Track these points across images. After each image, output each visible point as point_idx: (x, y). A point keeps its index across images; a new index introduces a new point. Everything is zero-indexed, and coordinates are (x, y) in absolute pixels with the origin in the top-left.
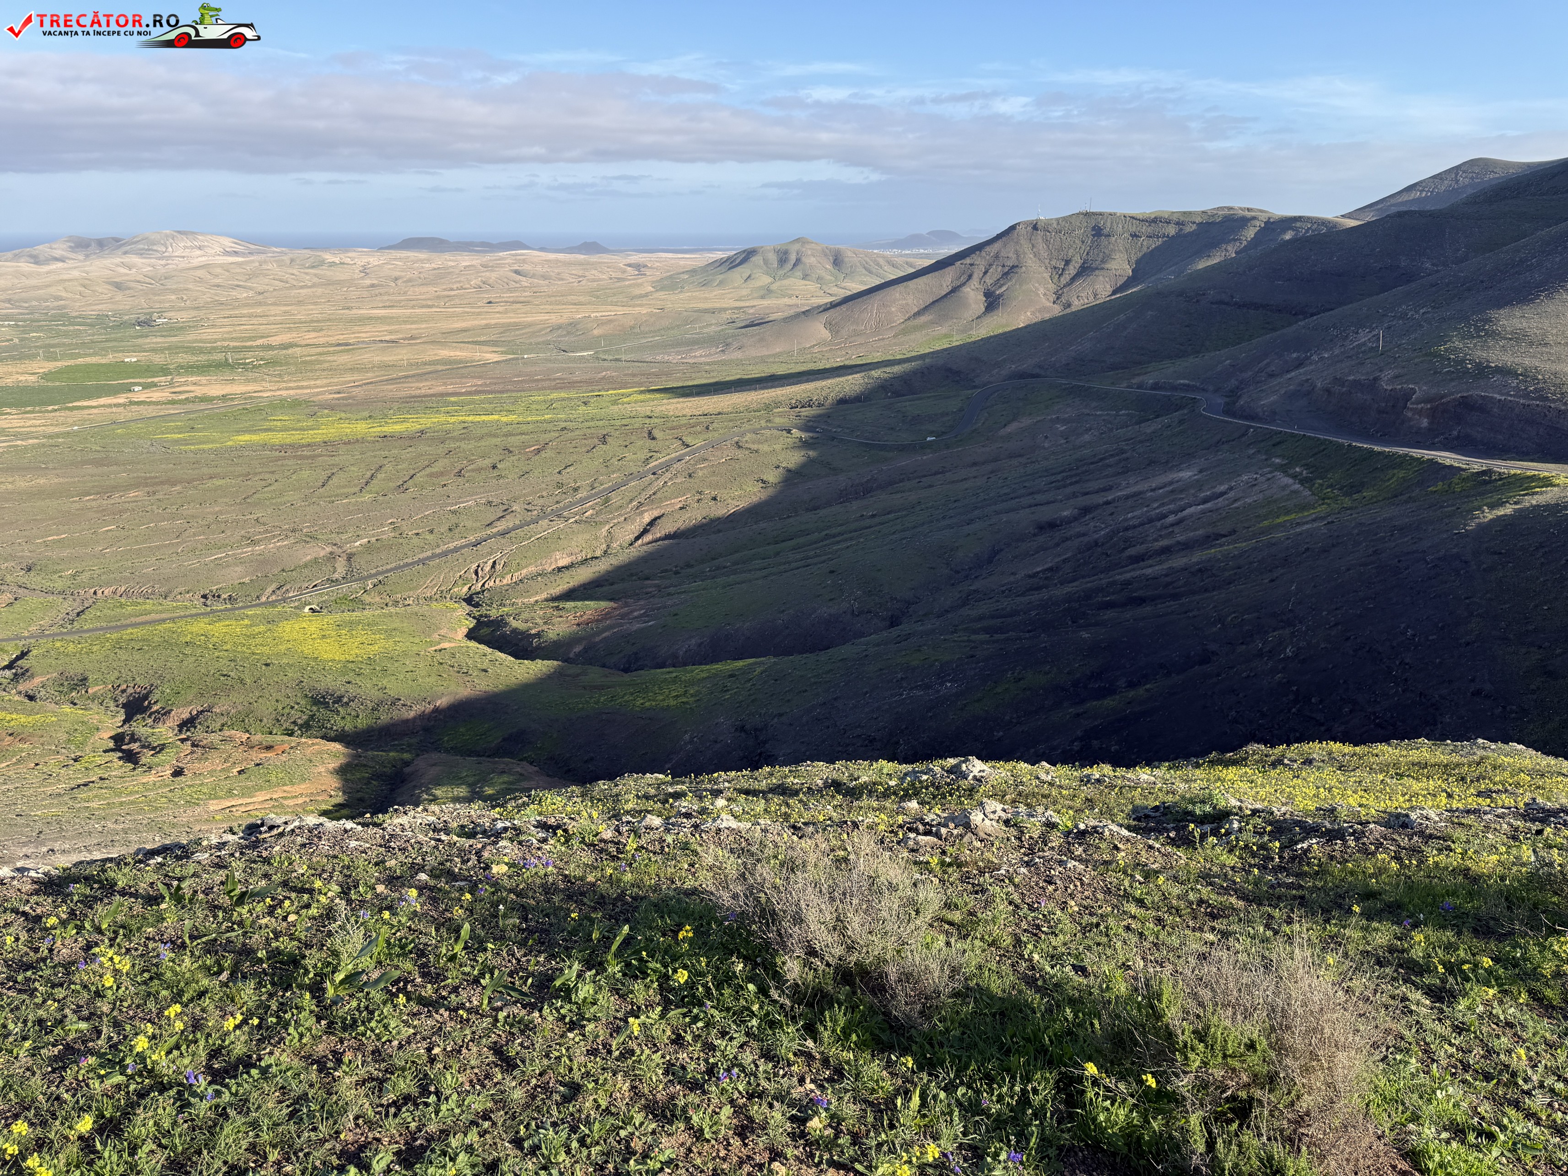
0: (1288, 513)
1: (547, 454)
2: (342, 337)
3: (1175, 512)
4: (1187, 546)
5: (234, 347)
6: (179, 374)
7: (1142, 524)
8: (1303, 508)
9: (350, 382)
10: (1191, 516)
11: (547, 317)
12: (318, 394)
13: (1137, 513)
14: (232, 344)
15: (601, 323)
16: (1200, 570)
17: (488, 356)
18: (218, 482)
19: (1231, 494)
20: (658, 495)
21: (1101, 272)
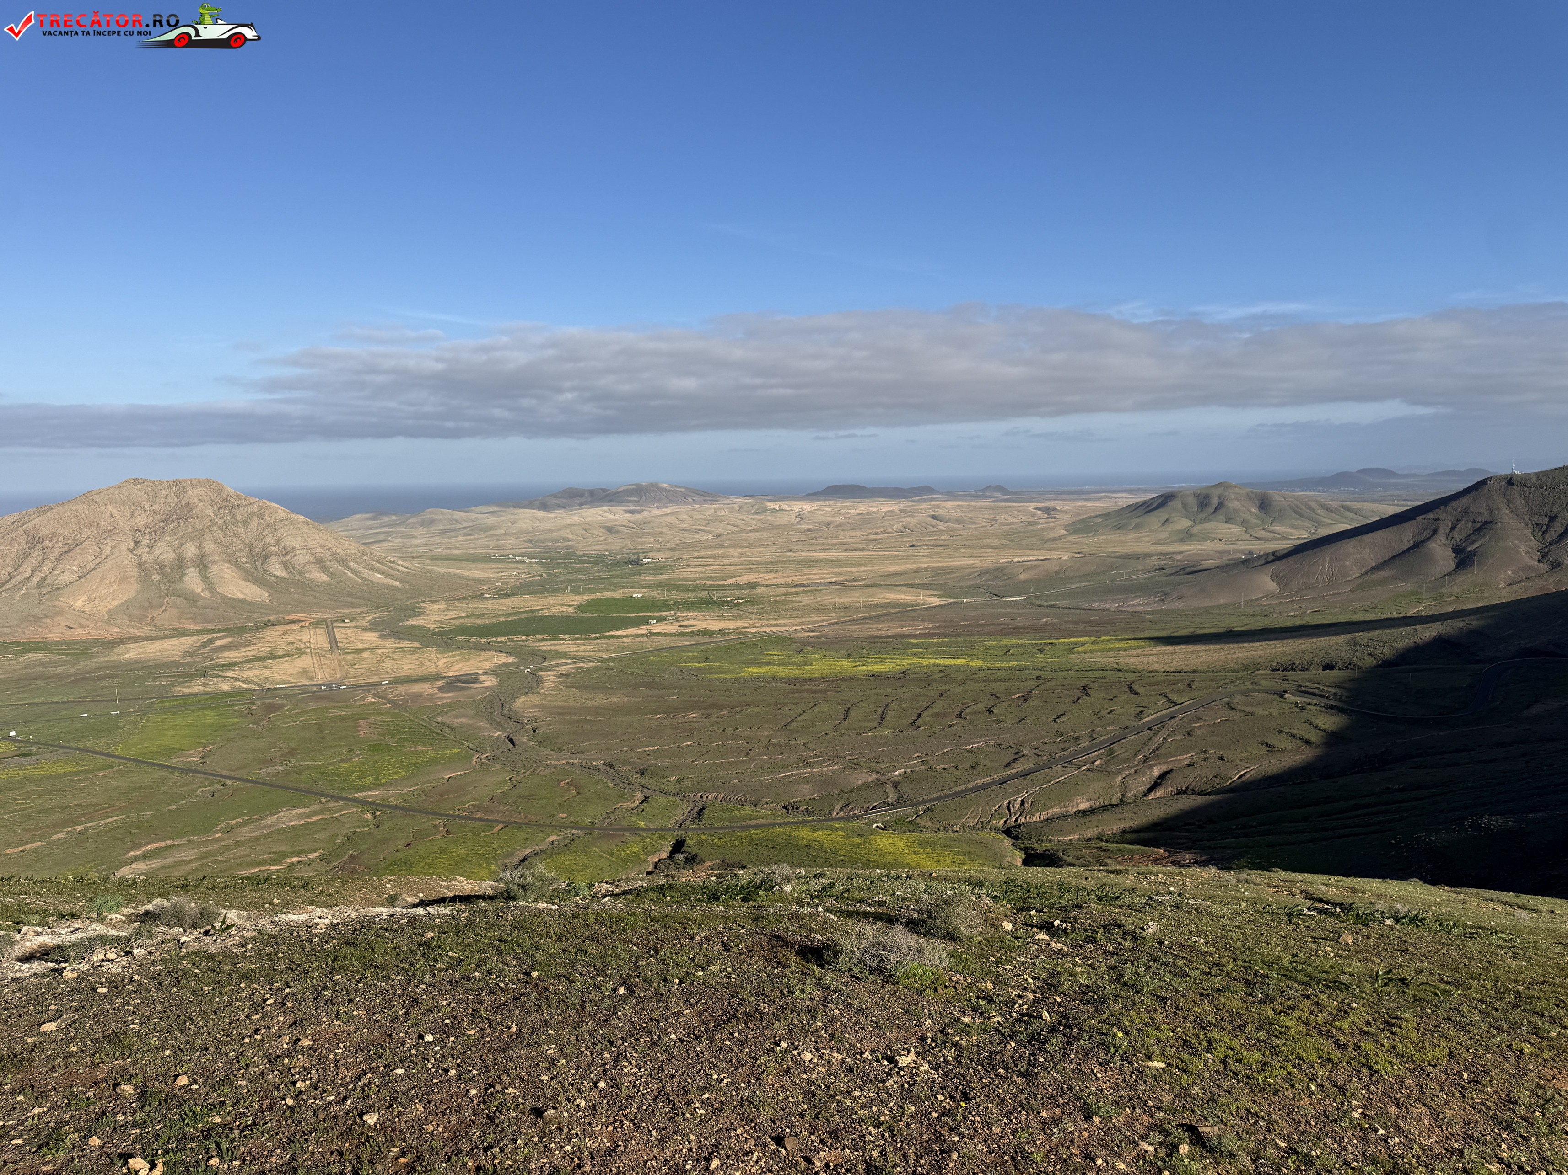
1: (1034, 702)
6: (679, 609)
9: (818, 622)
11: (970, 561)
12: (796, 632)
15: (1025, 566)
17: (931, 600)
18: (755, 709)
20: (1162, 751)
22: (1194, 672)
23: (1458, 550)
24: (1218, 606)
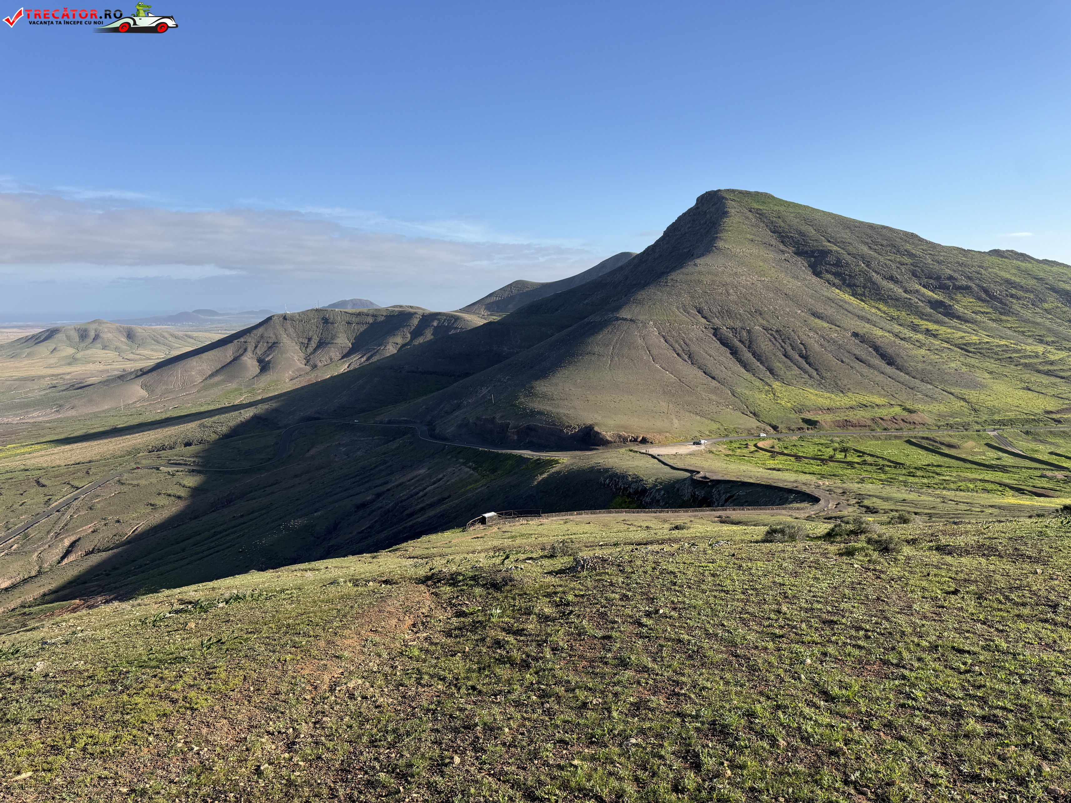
0: (471, 484)
3: (422, 491)
4: (431, 505)
7: (408, 498)
8: (476, 481)
10: (430, 491)
13: (405, 493)
16: (441, 515)
19: (445, 479)
21: (332, 346)
22: (90, 462)
23: (260, 361)
24: (103, 411)
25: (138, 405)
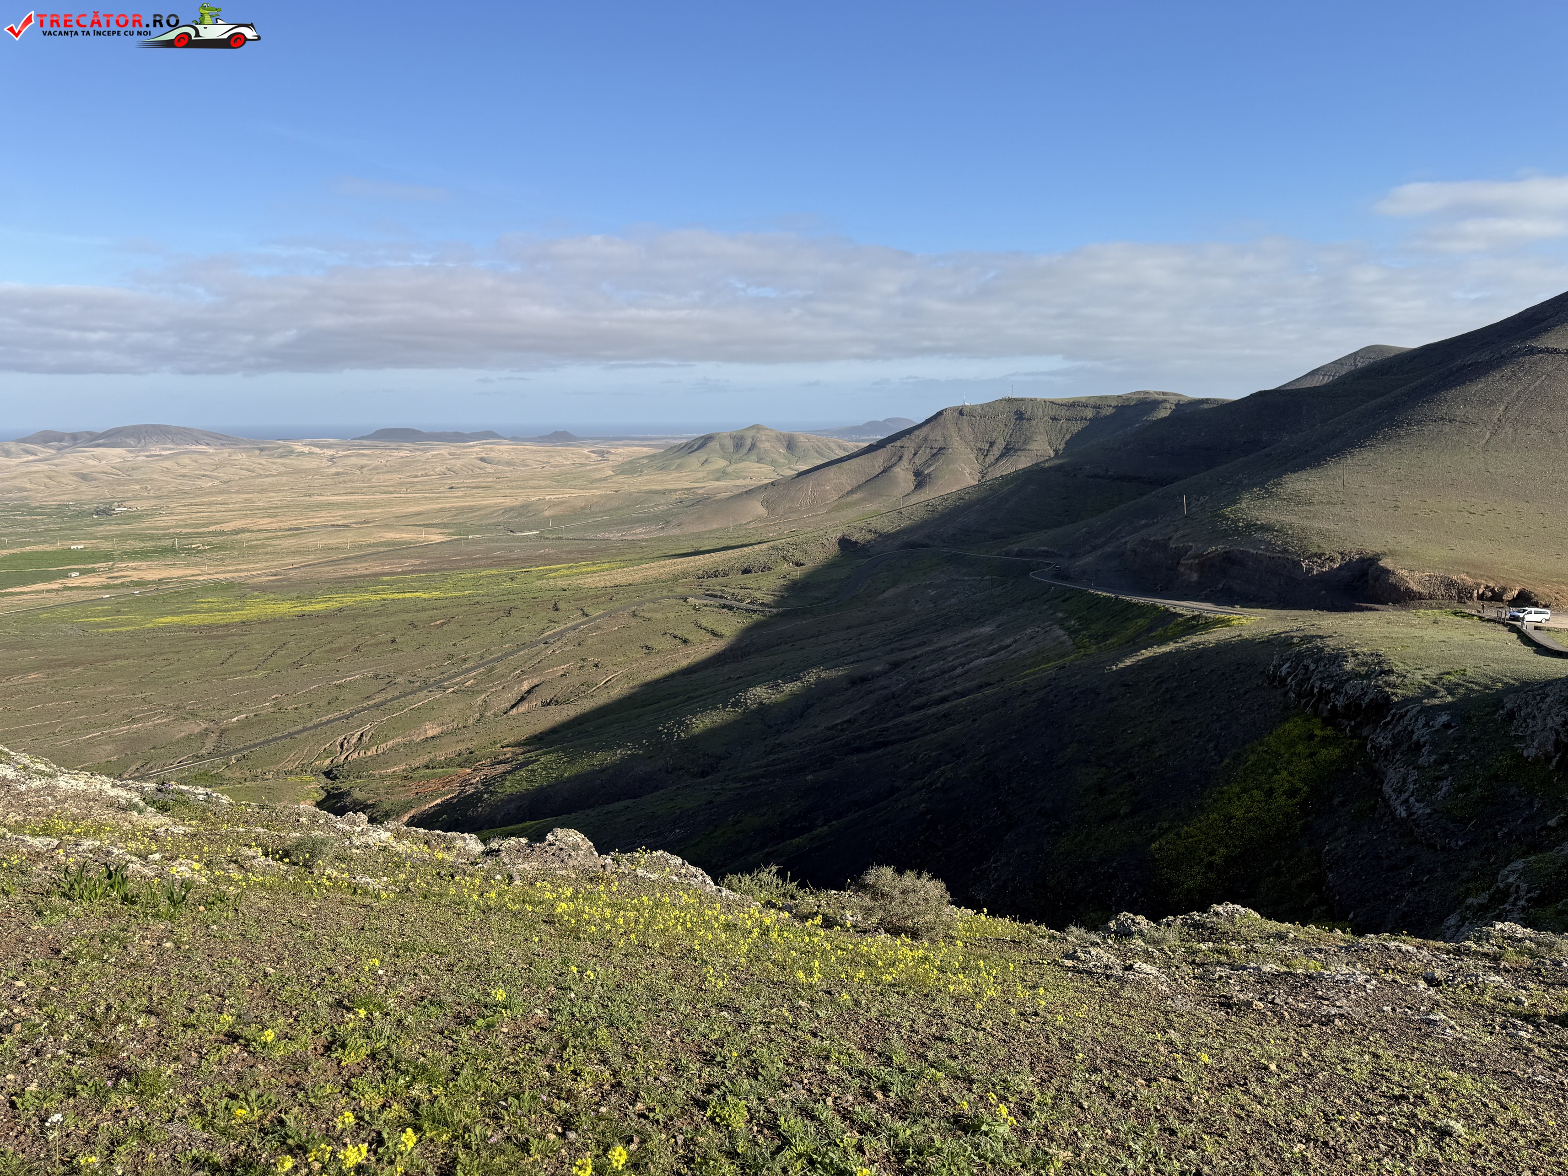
1: (452, 626)
2: (295, 522)
3: (962, 665)
4: (959, 695)
5: (186, 534)
6: (122, 560)
7: (934, 677)
8: (1059, 656)
9: (289, 564)
10: (975, 668)
11: (501, 500)
12: (254, 576)
13: (934, 666)
14: (184, 531)
15: (552, 505)
17: (433, 537)
18: (119, 663)
19: (1014, 647)
20: (543, 663)
21: (1023, 453)
23: (917, 474)
25: (751, 526)
